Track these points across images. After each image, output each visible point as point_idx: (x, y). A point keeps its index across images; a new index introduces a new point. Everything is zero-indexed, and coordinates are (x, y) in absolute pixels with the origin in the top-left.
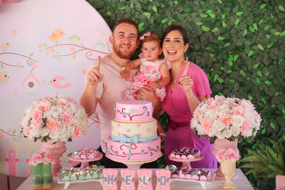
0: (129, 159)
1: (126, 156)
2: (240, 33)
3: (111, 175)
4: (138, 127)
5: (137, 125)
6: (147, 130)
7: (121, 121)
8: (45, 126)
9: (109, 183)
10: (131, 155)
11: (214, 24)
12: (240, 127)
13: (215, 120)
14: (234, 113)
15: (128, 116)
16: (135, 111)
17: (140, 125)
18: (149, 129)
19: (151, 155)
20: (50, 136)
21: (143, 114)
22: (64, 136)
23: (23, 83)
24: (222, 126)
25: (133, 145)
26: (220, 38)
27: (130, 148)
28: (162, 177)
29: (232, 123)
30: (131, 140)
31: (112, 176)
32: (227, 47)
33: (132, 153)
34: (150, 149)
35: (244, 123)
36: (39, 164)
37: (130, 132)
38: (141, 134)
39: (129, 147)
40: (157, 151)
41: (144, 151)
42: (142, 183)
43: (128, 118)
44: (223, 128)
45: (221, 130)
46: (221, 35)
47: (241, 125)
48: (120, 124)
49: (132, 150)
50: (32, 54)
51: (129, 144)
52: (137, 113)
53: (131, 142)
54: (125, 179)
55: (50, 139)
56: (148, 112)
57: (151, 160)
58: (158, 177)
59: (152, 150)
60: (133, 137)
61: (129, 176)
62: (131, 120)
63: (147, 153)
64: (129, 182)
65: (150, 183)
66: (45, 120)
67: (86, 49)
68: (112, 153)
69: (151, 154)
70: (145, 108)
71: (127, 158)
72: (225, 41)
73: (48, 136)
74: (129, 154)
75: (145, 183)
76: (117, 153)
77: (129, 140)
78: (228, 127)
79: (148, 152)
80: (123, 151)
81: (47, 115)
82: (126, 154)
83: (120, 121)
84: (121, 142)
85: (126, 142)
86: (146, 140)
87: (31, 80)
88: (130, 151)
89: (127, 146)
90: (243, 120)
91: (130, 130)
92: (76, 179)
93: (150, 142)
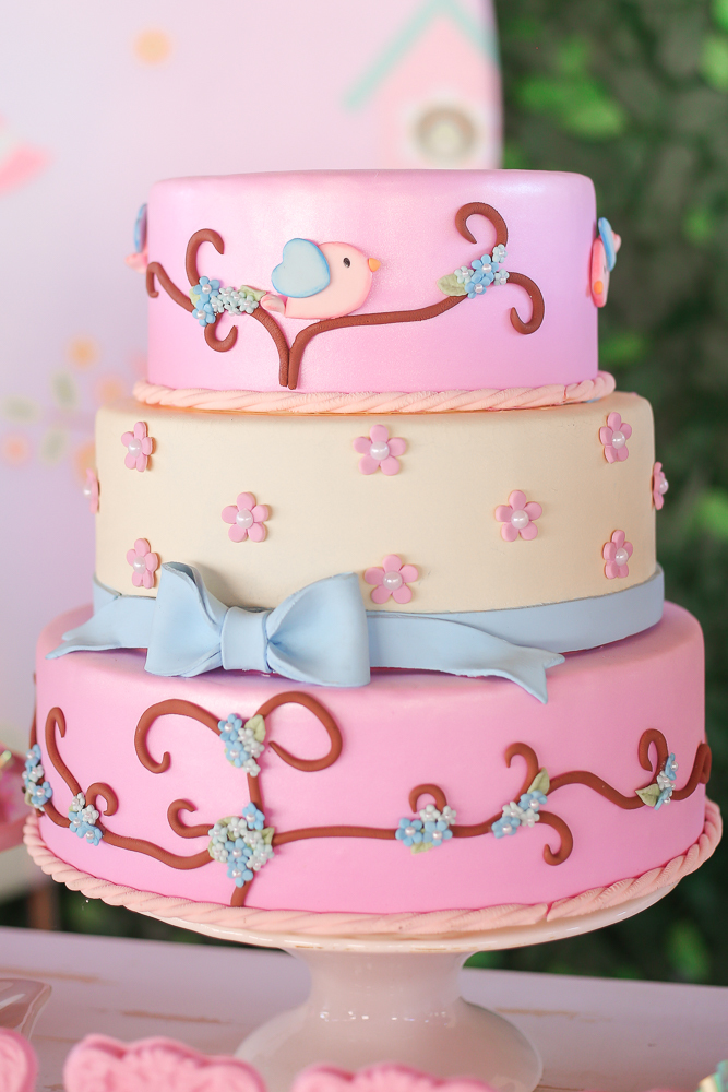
0: (240, 899)
1: (204, 859)
4: (371, 467)
5: (364, 444)
6: (506, 513)
7: (178, 399)
10: (262, 852)
15: (254, 334)
16: (336, 256)
17: (406, 444)
18: (523, 501)
19: (556, 857)
21: (451, 302)
25: (292, 712)
27: (255, 749)
30: (275, 643)
33: (285, 824)
34: (535, 769)
37: (266, 535)
38: (420, 572)
39: (244, 734)
40: (634, 802)
41: (453, 794)
43: (258, 355)
48: (159, 427)
49: (281, 782)
51: (248, 702)
52: (371, 293)
53: (275, 676)
56: (514, 279)
57: (542, 923)
59: (557, 782)
60: (305, 605)
62: (291, 376)
63: (483, 828)
69: (553, 838)
70: (477, 224)
71: (221, 878)
74: (237, 827)
76: (102, 803)
77: (248, 644)
79: (511, 810)
80: (168, 788)
82: (203, 830)
83: (165, 398)
84: (151, 663)
85: (218, 671)
86: (484, 647)
88: (256, 785)
89: (212, 720)
91: (270, 511)
93: (529, 684)
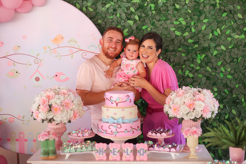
0: (115, 136)
1: (113, 134)
2: (207, 36)
3: (101, 148)
4: (122, 111)
5: (122, 110)
6: (130, 113)
7: (109, 107)
8: (50, 110)
9: (100, 154)
10: (117, 133)
11: (185, 29)
12: (202, 111)
13: (182, 105)
14: (197, 99)
15: (115, 103)
16: (120, 98)
17: (124, 110)
18: (131, 113)
19: (133, 133)
20: (54, 118)
21: (126, 101)
22: (65, 118)
23: (31, 78)
24: (188, 110)
25: (118, 125)
26: (190, 41)
27: (116, 127)
28: (141, 149)
29: (195, 107)
30: (117, 121)
31: (103, 149)
32: (196, 48)
33: (118, 132)
34: (132, 128)
35: (204, 107)
36: (46, 140)
38: (125, 117)
39: (116, 126)
40: (137, 130)
41: (127, 130)
42: (125, 154)
44: (188, 111)
45: (186, 113)
46: (191, 38)
47: (202, 109)
48: (109, 109)
49: (118, 129)
50: (38, 55)
51: (116, 125)
52: (122, 100)
53: (117, 123)
54: (112, 151)
55: (54, 120)
56: (130, 99)
57: (132, 137)
58: (138, 149)
59: (133, 129)
60: (119, 119)
61: (116, 149)
62: (117, 105)
63: (129, 131)
64: (115, 153)
65: (132, 154)
66: (50, 106)
67: (82, 50)
68: (102, 131)
69: (133, 132)
70: (128, 96)
71: (114, 135)
72: (194, 43)
73: (53, 118)
74: (115, 132)
75: (127, 154)
76: (106, 131)
77: (116, 121)
78: (192, 110)
79: (131, 130)
80: (111, 130)
81: (52, 102)
82: (113, 132)
83: (108, 106)
84: (109, 123)
85: (114, 123)
86: (129, 121)
87: (37, 75)
88: (116, 129)
89: (114, 126)
90: (203, 105)
91: (116, 114)
92: (75, 151)
93: (132, 123)
